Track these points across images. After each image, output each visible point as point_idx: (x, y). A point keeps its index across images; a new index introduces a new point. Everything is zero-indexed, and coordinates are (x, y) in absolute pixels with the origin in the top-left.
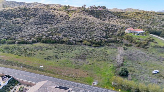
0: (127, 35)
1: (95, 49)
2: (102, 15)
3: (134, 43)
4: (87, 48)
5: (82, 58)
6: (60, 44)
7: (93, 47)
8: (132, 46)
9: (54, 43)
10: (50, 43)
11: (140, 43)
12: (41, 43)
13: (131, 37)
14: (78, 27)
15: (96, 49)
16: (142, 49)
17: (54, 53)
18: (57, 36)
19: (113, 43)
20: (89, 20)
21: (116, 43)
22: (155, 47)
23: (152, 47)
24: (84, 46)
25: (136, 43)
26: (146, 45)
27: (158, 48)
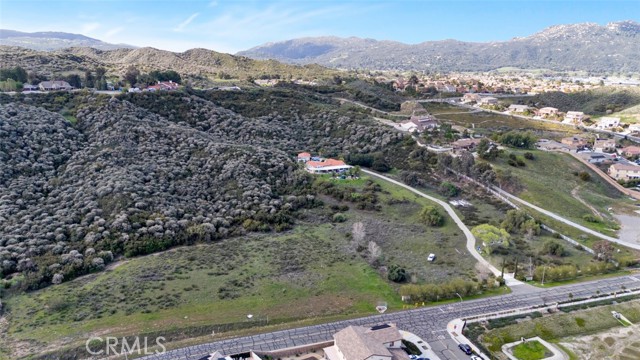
0: (319, 180)
1: (289, 237)
3: (347, 200)
4: (270, 239)
5: (296, 269)
6: (189, 245)
7: (278, 232)
8: (350, 211)
10: (155, 251)
11: (363, 200)
12: (128, 257)
13: (332, 185)
14: (171, 175)
16: (372, 212)
17: (213, 277)
18: (159, 224)
19: (305, 210)
20: (174, 139)
21: (311, 208)
22: (391, 203)
23: (387, 206)
24: (256, 235)
25: (354, 201)
26: (374, 202)
27: (398, 205)
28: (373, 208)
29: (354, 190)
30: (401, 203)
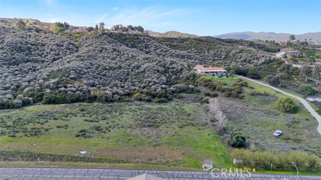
0: (202, 77)
1: (161, 107)
2: (141, 43)
3: (218, 90)
4: (147, 105)
5: (152, 126)
6: (88, 102)
7: (156, 103)
8: (218, 97)
9: (73, 101)
11: (230, 91)
12: (44, 104)
13: (210, 81)
15: (163, 106)
16: (236, 99)
18: (75, 87)
19: (185, 94)
21: (189, 93)
22: (253, 95)
23: (249, 96)
24: (138, 103)
25: (223, 91)
26: (239, 93)
27: (259, 96)
28: (237, 97)
29: (225, 85)
30: (261, 95)
